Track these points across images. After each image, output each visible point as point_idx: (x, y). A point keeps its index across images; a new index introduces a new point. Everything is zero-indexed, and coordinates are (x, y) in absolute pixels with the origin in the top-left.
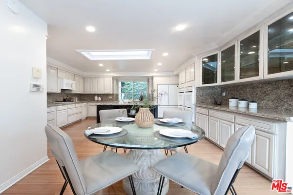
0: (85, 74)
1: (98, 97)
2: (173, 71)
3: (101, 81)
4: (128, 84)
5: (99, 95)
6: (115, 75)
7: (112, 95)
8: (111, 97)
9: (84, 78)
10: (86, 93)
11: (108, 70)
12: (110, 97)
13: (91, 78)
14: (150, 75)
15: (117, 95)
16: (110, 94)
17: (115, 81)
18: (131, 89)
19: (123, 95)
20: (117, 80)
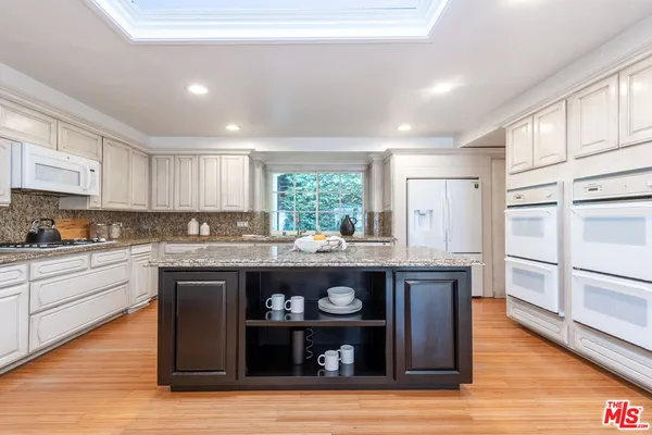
0: (156, 143)
1: (200, 224)
2: (457, 135)
3: (211, 167)
4: (299, 185)
5: (202, 217)
6: (260, 146)
7: (250, 215)
8: (246, 224)
9: (150, 157)
10: (155, 208)
11: (232, 128)
12: (240, 224)
13: (176, 156)
14: (381, 147)
15: (266, 216)
16: (241, 213)
17: (259, 171)
18: (308, 200)
19: (283, 217)
20: (265, 168)
